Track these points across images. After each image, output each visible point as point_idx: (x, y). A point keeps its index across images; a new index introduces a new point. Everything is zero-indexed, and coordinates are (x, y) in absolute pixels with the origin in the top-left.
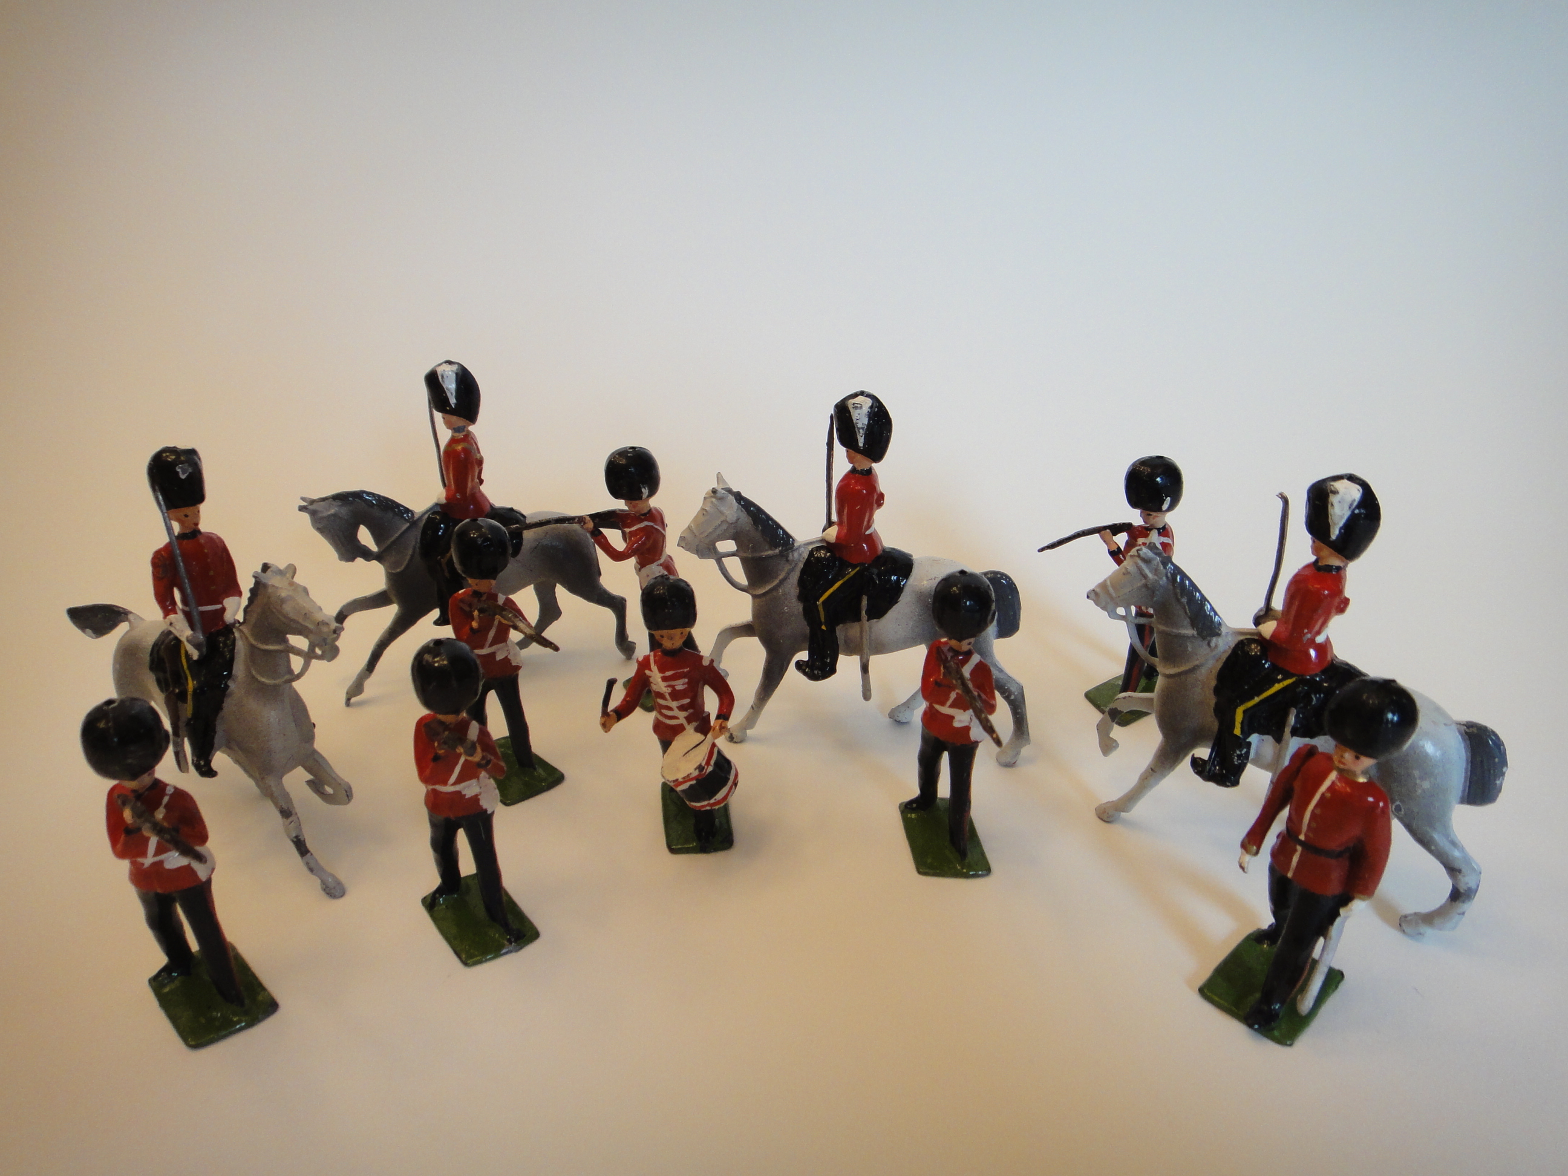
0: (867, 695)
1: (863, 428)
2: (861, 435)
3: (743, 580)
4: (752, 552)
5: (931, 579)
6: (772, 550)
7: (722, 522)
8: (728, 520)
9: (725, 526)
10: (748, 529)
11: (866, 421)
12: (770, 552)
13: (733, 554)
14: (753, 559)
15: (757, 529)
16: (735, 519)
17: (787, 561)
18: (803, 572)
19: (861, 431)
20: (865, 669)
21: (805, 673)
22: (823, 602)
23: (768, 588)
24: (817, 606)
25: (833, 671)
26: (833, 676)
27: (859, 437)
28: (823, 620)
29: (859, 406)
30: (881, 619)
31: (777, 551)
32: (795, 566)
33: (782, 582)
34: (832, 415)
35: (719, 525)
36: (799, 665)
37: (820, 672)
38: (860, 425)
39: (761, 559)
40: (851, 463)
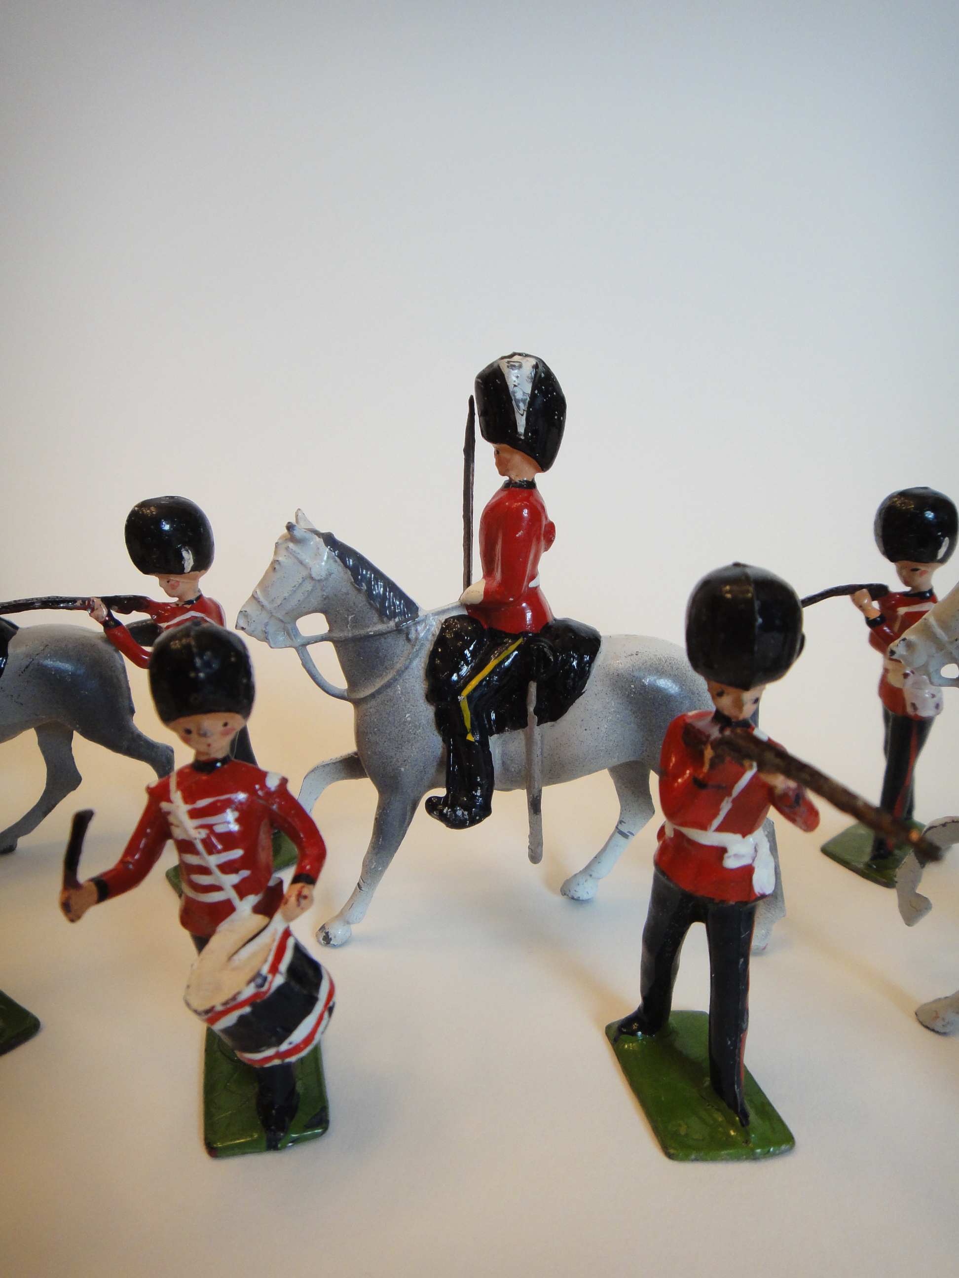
0: (535, 856)
1: (524, 401)
2: (521, 412)
3: (340, 682)
4: (353, 627)
5: (632, 655)
6: (383, 622)
7: (304, 579)
8: (314, 575)
9: (308, 586)
10: (344, 590)
11: (528, 388)
12: (381, 627)
13: (323, 639)
14: (356, 640)
15: (359, 590)
16: (324, 574)
17: (408, 640)
18: (433, 655)
19: (521, 405)
20: (535, 806)
21: (443, 818)
22: (469, 697)
23: (379, 684)
24: (458, 703)
25: (486, 810)
26: (487, 821)
27: (518, 416)
28: (468, 724)
29: (517, 364)
30: (558, 721)
31: (392, 624)
32: (420, 649)
33: (400, 673)
34: (472, 397)
35: (300, 584)
36: (433, 806)
37: (466, 813)
38: (519, 395)
39: (368, 637)
40: (502, 473)
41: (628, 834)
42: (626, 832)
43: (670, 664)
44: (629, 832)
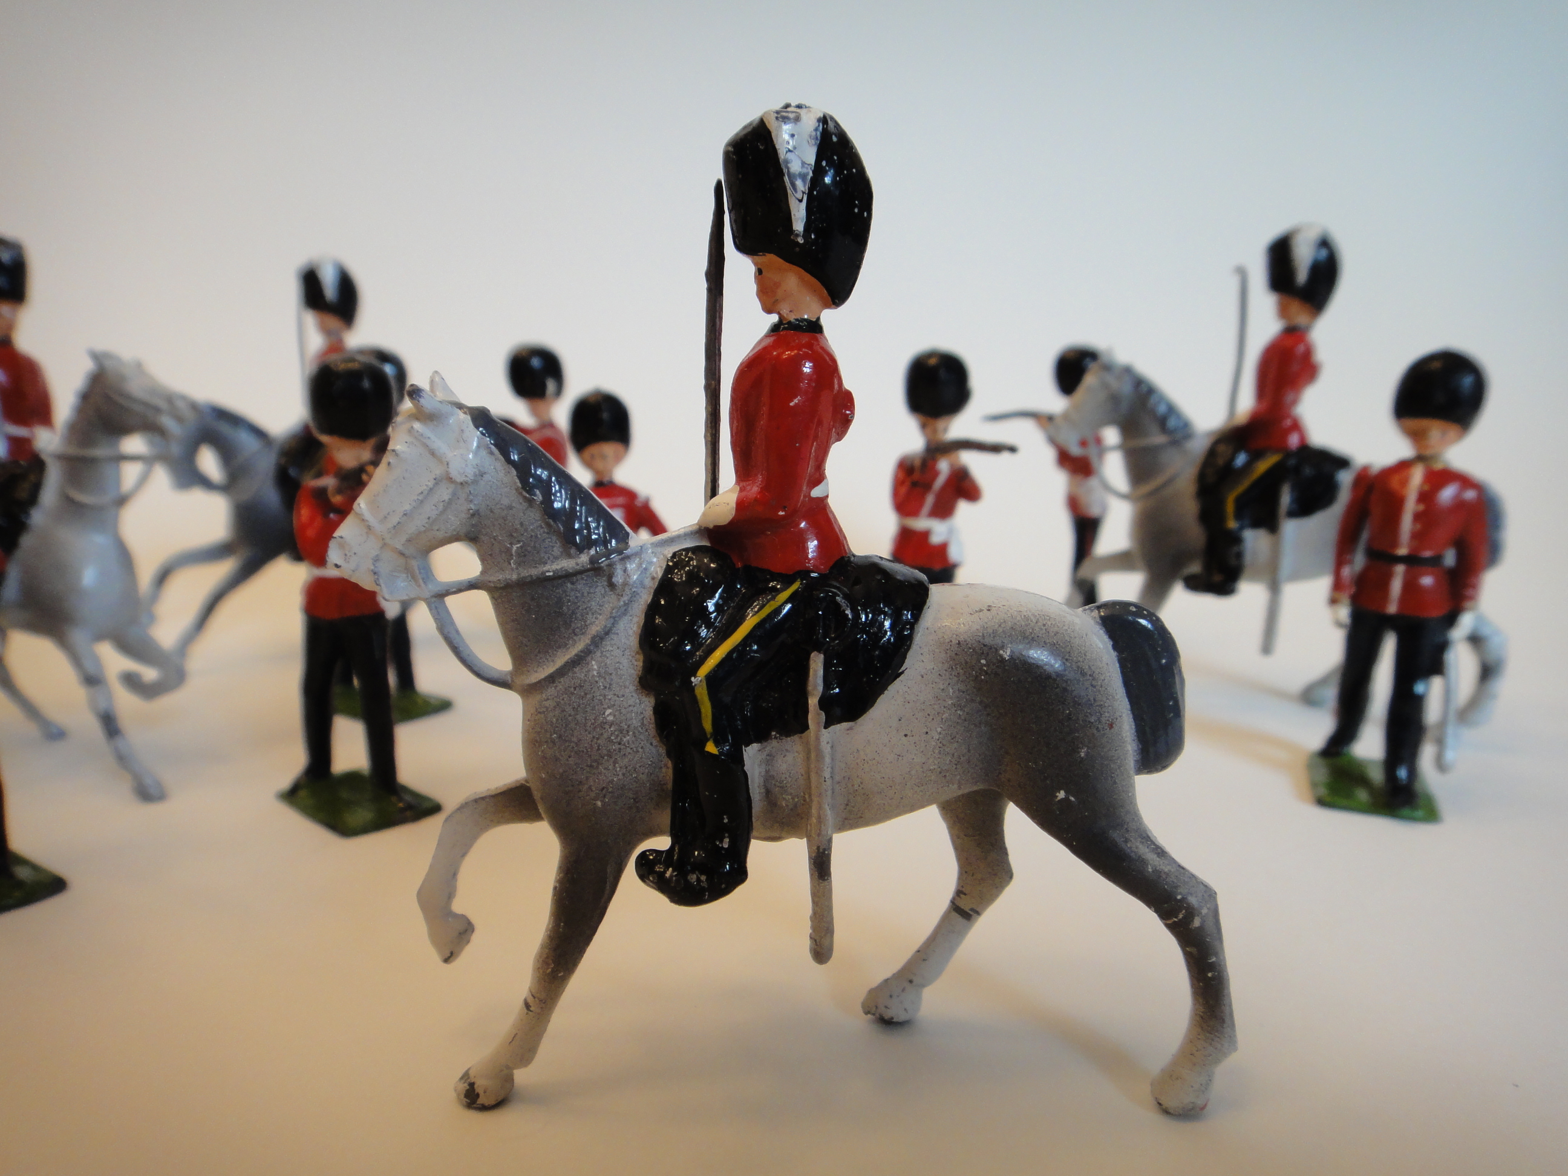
0: (821, 951)
1: (803, 177)
2: (799, 195)
4: (519, 564)
5: (981, 610)
6: (570, 556)
7: (437, 481)
8: (454, 474)
9: (444, 493)
10: (505, 502)
11: (811, 157)
12: (567, 564)
13: (472, 585)
14: (523, 584)
15: (530, 502)
16: (470, 472)
17: (612, 585)
18: (653, 609)
19: (799, 183)
21: (662, 886)
24: (691, 689)
26: (740, 890)
27: (793, 203)
28: (708, 725)
29: (791, 116)
30: (860, 720)
31: (584, 559)
32: (630, 601)
33: (598, 641)
34: (719, 183)
35: (431, 489)
36: (647, 867)
37: (703, 878)
38: (795, 167)
39: (543, 581)
40: (768, 310)
41: (970, 912)
42: (967, 909)
43: (1044, 625)
44: (972, 910)
